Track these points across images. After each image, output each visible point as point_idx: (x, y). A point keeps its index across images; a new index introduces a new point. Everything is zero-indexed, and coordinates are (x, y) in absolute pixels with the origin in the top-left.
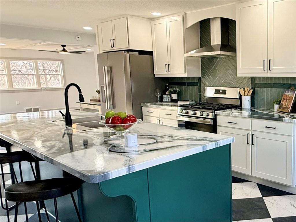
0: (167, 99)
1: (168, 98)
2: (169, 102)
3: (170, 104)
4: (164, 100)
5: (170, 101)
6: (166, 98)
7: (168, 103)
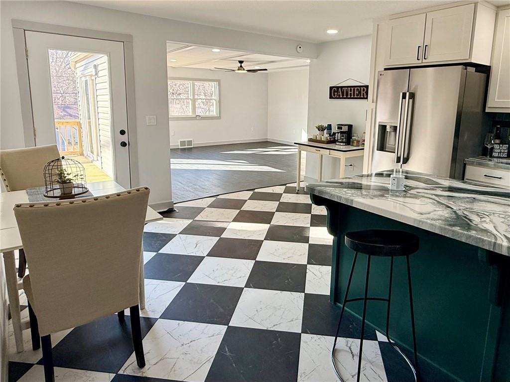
0: (501, 152)
1: (503, 151)
2: (504, 157)
3: (505, 161)
4: (494, 154)
5: (506, 156)
6: (499, 151)
7: (501, 160)
